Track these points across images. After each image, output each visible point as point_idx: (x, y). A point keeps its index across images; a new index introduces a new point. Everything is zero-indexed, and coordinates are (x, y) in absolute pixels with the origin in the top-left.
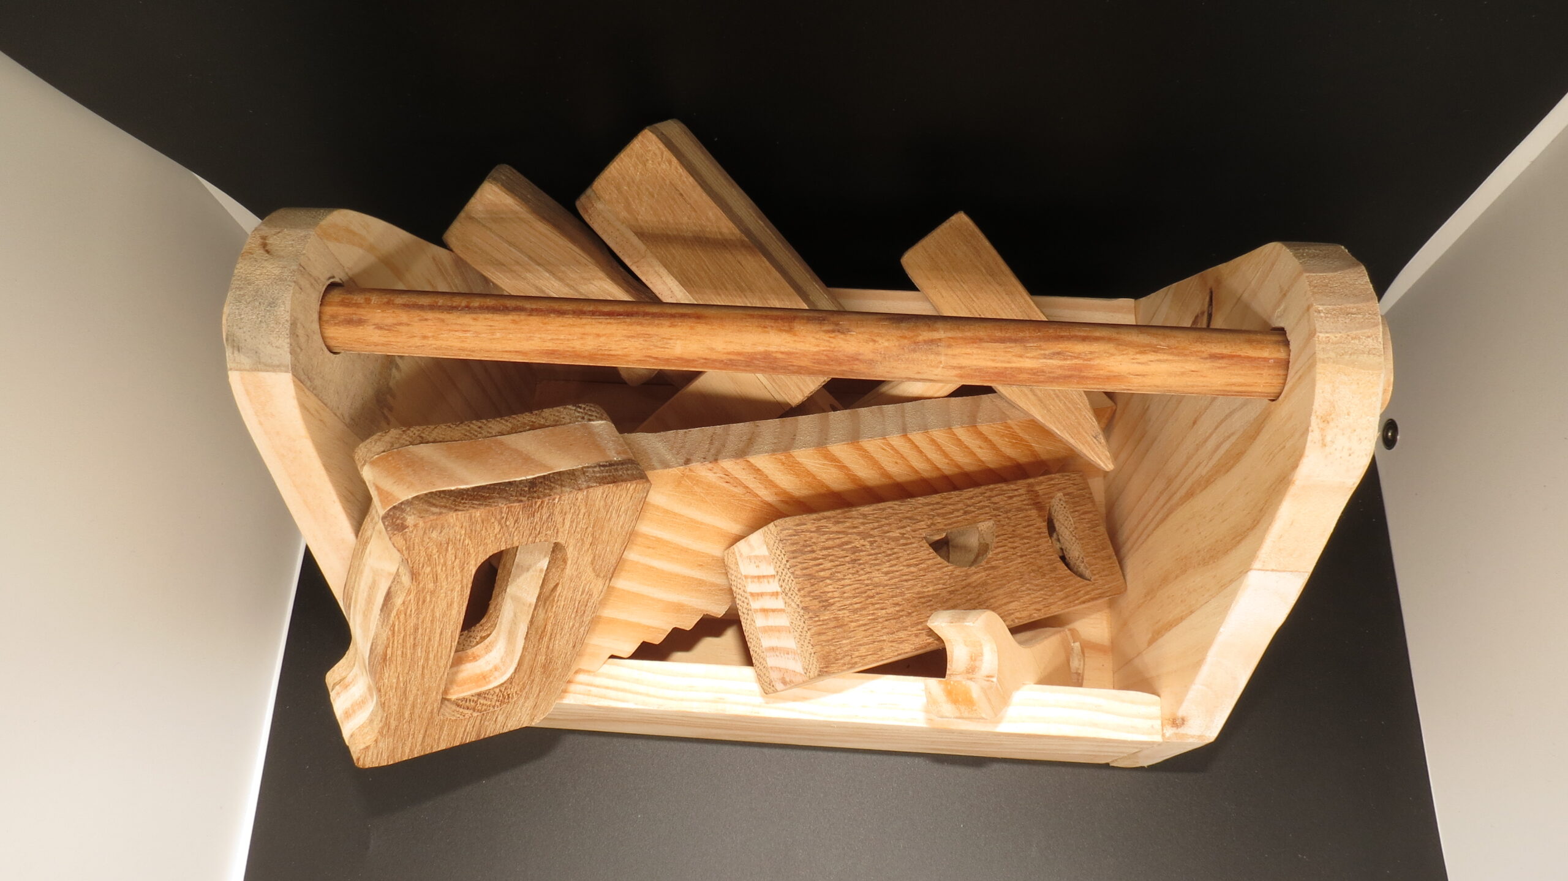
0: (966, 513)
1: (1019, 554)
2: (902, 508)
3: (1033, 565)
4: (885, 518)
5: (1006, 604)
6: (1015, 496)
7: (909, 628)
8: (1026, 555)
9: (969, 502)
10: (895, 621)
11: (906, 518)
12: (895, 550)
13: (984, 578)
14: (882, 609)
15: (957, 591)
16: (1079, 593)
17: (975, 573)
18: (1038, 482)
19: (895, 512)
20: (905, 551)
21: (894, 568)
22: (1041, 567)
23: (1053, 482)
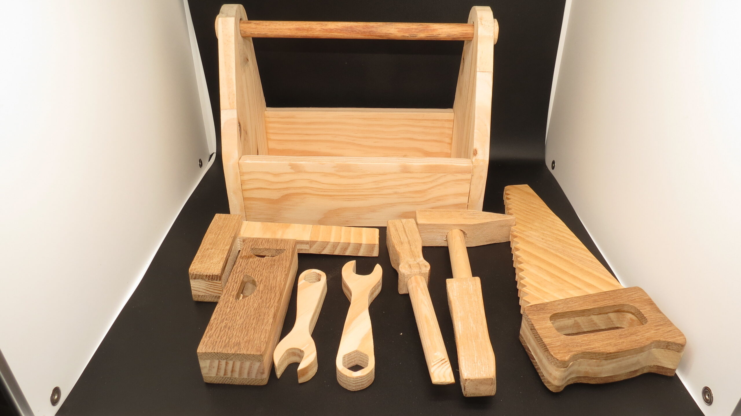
0: (236, 283)
1: (262, 270)
2: (221, 304)
3: (269, 267)
4: (220, 312)
5: (276, 281)
6: (241, 263)
7: (265, 318)
8: (264, 268)
9: (233, 280)
10: (259, 321)
11: (225, 304)
12: (234, 312)
13: (263, 285)
14: (252, 324)
15: (262, 296)
16: (288, 255)
17: (259, 288)
18: (241, 254)
19: (220, 308)
20: (236, 309)
21: (241, 315)
22: (271, 265)
23: (244, 249)
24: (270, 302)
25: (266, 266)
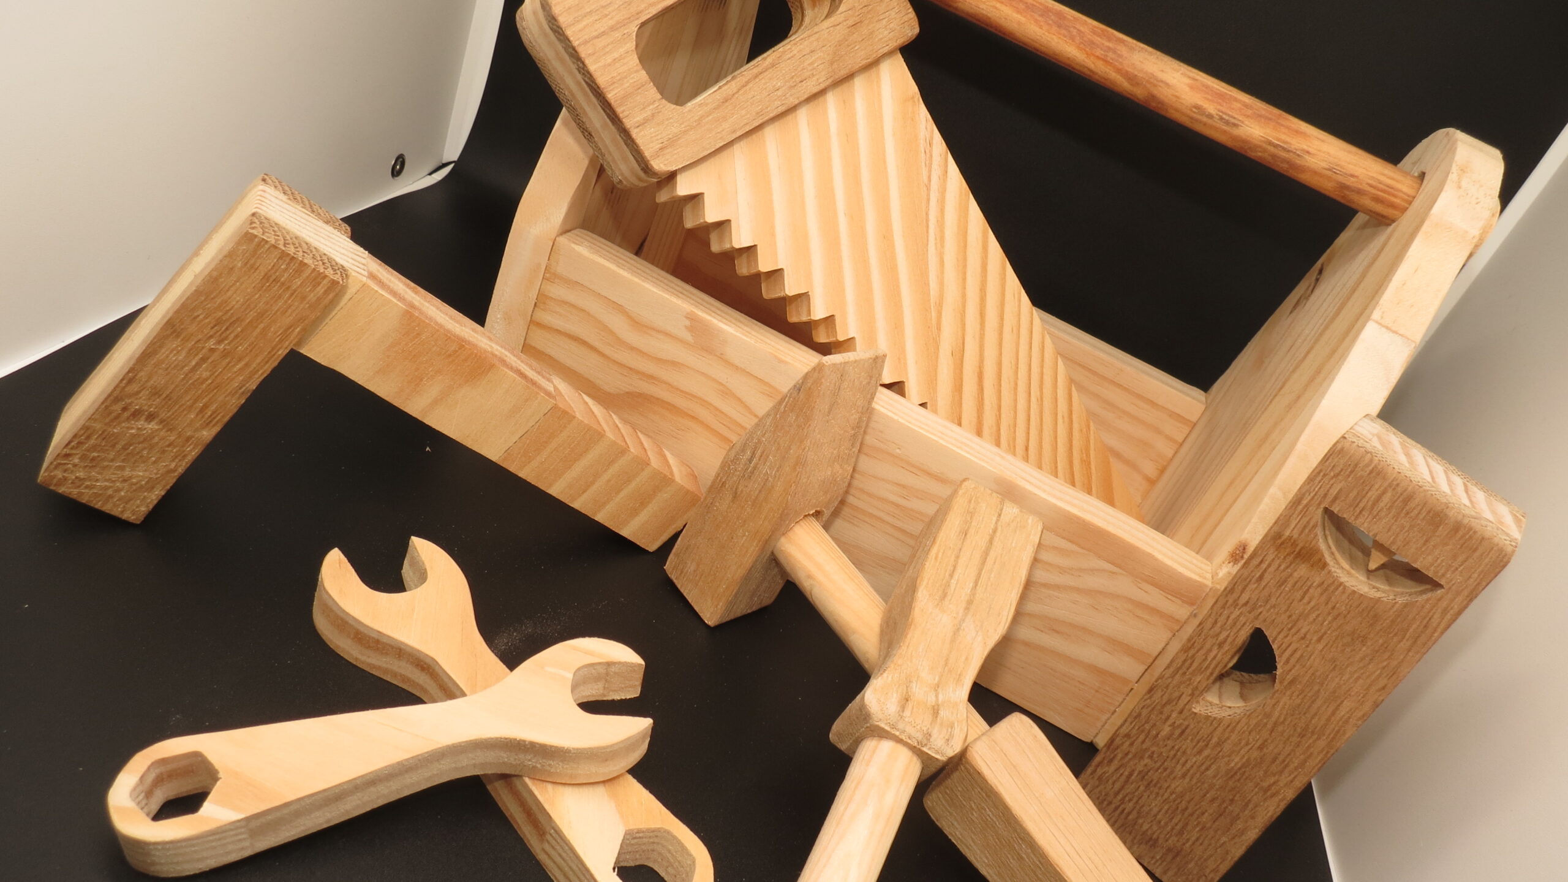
0: (1221, 645)
1: (1315, 638)
5: (1333, 713)
6: (1265, 570)
7: (1241, 814)
8: (1325, 633)
15: (1266, 741)
20: (1185, 740)
24: (1277, 777)
25: (1336, 630)
